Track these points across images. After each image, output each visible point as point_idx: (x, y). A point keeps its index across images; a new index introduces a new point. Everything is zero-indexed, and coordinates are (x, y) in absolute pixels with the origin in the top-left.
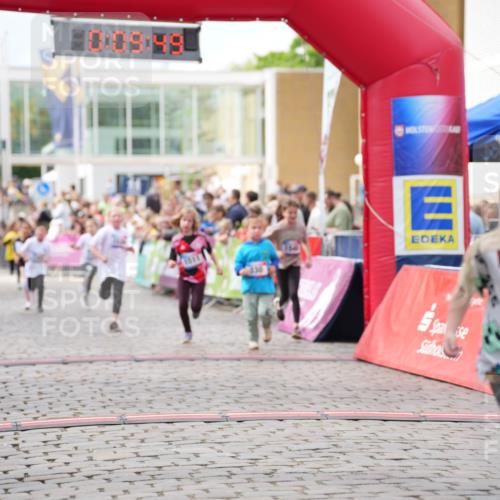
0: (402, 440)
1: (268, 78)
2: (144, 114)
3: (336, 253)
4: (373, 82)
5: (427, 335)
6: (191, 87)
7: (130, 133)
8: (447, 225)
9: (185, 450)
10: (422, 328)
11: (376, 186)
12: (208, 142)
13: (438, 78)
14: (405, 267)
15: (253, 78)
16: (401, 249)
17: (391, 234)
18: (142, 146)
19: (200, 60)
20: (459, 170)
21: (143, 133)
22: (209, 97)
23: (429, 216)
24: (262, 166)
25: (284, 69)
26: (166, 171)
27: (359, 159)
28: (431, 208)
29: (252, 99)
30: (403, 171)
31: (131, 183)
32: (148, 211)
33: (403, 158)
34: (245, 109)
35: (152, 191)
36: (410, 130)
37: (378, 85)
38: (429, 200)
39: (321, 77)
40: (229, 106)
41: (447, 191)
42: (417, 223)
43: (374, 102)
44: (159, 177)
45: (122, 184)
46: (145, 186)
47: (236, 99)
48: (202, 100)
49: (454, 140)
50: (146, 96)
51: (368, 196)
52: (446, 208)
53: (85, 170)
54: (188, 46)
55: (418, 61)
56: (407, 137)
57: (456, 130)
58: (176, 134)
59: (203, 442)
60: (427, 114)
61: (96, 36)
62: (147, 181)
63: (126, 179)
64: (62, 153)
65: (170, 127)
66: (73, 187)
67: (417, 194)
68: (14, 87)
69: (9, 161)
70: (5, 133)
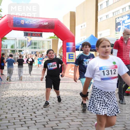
0: (66, 85)
1: (51, 40)
2: (35, 44)
4: (64, 40)
5: (70, 72)
6: (41, 40)
7: (33, 46)
8: (73, 59)
10: (70, 71)
11: (64, 53)
12: (43, 48)
13: (72, 40)
14: (68, 64)
15: (49, 40)
16: (67, 61)
17: (66, 60)
18: (35, 48)
19: (42, 37)
20: (74, 52)
21: (35, 46)
22: (43, 42)
23: (71, 57)
26: (38, 51)
27: (62, 50)
28: (71, 56)
29: (49, 42)
30: (68, 52)
31: (33, 53)
32: (35, 56)
33: (68, 50)
34: (48, 43)
35: (36, 54)
36: (69, 47)
37: (65, 41)
38: (71, 55)
39: (58, 40)
40: (46, 43)
41: (73, 54)
42: (69, 58)
44: (37, 52)
45: (32, 53)
46: (35, 53)
47: (47, 42)
48: (42, 42)
49: (74, 48)
50: (35, 42)
51: (63, 55)
52: (73, 56)
53: (28, 51)
54: (41, 35)
55: (69, 38)
56: (68, 47)
57: (74, 47)
58: (39, 46)
59: (42, 85)
60: (71, 45)
61: (29, 34)
62: (35, 52)
63: (33, 52)
66: (26, 53)
67: (69, 55)
68: (19, 40)
69: (18, 49)
70: (18, 46)
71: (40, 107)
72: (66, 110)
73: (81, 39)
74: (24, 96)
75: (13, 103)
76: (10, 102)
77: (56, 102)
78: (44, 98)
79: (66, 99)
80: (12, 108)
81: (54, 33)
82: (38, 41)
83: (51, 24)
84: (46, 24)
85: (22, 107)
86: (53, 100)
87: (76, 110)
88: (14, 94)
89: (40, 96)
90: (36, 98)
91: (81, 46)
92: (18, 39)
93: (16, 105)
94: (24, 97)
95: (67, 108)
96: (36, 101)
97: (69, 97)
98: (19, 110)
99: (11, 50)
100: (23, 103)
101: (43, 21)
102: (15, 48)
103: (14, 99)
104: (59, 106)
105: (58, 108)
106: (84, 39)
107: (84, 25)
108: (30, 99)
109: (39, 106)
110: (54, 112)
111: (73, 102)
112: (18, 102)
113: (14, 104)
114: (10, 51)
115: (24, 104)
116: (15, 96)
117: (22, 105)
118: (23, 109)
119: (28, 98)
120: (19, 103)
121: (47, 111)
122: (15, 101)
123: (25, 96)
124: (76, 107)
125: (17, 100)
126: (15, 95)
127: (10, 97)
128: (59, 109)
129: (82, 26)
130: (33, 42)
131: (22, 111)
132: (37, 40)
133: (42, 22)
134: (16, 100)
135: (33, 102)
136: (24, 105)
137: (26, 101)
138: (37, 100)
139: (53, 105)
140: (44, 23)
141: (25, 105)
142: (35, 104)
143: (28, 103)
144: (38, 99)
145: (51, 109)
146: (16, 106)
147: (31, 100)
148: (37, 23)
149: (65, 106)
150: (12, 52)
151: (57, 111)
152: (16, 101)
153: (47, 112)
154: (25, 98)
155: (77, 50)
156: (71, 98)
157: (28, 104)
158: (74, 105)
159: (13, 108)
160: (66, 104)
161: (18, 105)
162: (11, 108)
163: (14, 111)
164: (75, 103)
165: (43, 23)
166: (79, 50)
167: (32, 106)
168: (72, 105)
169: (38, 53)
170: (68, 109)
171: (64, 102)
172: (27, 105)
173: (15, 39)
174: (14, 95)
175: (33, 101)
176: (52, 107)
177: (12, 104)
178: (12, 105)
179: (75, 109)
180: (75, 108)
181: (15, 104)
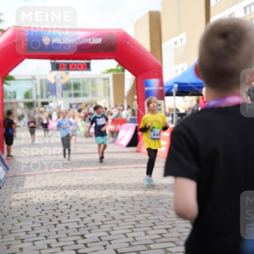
1: (110, 75)
2: (76, 86)
3: (130, 122)
4: (138, 76)
6: (89, 79)
7: (73, 92)
9: (90, 178)
11: (141, 104)
12: (94, 93)
13: (156, 74)
15: (106, 76)
18: (76, 95)
19: (90, 71)
20: (163, 99)
21: (77, 92)
22: (94, 81)
24: (109, 99)
25: (114, 73)
26: (83, 102)
27: (136, 97)
29: (106, 81)
31: (73, 106)
34: (104, 84)
35: (80, 107)
36: (150, 88)
37: (140, 77)
39: (124, 76)
40: (100, 84)
43: (139, 81)
44: (81, 103)
45: (71, 106)
46: (77, 106)
47: (102, 81)
48: (92, 82)
49: (161, 91)
50: (77, 81)
51: (139, 107)
53: (61, 103)
54: (88, 67)
55: (150, 70)
57: (161, 88)
58: (85, 92)
59: (95, 175)
60: (153, 84)
61: (62, 66)
63: (72, 104)
64: (54, 98)
65: (84, 89)
66: (58, 107)
68: (41, 81)
69: (40, 100)
70: (39, 93)
71: (94, 224)
72: (151, 227)
73: (177, 71)
74: (58, 202)
75: (34, 217)
76: (27, 216)
77: (127, 212)
78: (101, 203)
79: (151, 203)
80: (33, 229)
81: (117, 60)
82: (83, 79)
83: (108, 42)
84: (98, 41)
85: (55, 225)
86: (122, 207)
87: (174, 227)
88: (37, 198)
89: (92, 200)
90: (83, 205)
91: (176, 85)
92: (38, 78)
93: (41, 222)
94: (57, 204)
95: (154, 223)
96: (84, 211)
97: (157, 200)
98: (49, 231)
99: (25, 103)
100: (57, 217)
101: (91, 37)
102: (33, 99)
103: (37, 209)
104: (136, 219)
105: (133, 225)
106: (183, 69)
107: (181, 40)
108: (71, 206)
109: (92, 221)
110: (124, 234)
111: (167, 210)
112: (46, 214)
113: (37, 219)
114: (22, 105)
115: (59, 219)
116: (38, 203)
117: (55, 221)
118: (56, 229)
119: (67, 205)
120: (47, 216)
121: (110, 232)
122: (39, 214)
123: (61, 202)
124: (172, 221)
125: (43, 210)
126: (39, 199)
127: (27, 206)
128: (135, 227)
129: (176, 43)
130: (72, 82)
131: (55, 233)
132: (79, 79)
133: (88, 37)
134: (41, 210)
135: (77, 214)
136: (60, 222)
137: (62, 212)
138: (86, 208)
139: (122, 217)
140: (93, 39)
141: (62, 222)
142: (82, 219)
143: (68, 216)
144: (89, 206)
145: (118, 226)
146: (42, 224)
147: (73, 209)
148: (78, 41)
149: (148, 219)
150: (27, 107)
151: (133, 231)
152: (41, 212)
153: (110, 234)
154: (60, 204)
155: (169, 94)
156: (161, 201)
157: (69, 218)
158: (168, 216)
159: (35, 229)
160: (151, 213)
161: (46, 222)
162: (31, 229)
163: (38, 235)
164: (169, 213)
165: (92, 41)
166: (172, 95)
167: (76, 223)
168: (164, 216)
169: (83, 106)
170: (155, 225)
171: (146, 210)
172: (64, 220)
173: (33, 79)
174: (36, 201)
175: (77, 210)
176: (121, 223)
177: (34, 220)
178: (32, 223)
179: (171, 225)
180: (171, 223)
181: (40, 219)
